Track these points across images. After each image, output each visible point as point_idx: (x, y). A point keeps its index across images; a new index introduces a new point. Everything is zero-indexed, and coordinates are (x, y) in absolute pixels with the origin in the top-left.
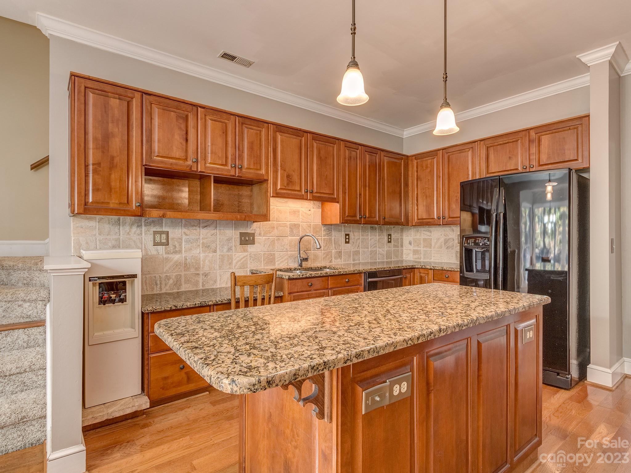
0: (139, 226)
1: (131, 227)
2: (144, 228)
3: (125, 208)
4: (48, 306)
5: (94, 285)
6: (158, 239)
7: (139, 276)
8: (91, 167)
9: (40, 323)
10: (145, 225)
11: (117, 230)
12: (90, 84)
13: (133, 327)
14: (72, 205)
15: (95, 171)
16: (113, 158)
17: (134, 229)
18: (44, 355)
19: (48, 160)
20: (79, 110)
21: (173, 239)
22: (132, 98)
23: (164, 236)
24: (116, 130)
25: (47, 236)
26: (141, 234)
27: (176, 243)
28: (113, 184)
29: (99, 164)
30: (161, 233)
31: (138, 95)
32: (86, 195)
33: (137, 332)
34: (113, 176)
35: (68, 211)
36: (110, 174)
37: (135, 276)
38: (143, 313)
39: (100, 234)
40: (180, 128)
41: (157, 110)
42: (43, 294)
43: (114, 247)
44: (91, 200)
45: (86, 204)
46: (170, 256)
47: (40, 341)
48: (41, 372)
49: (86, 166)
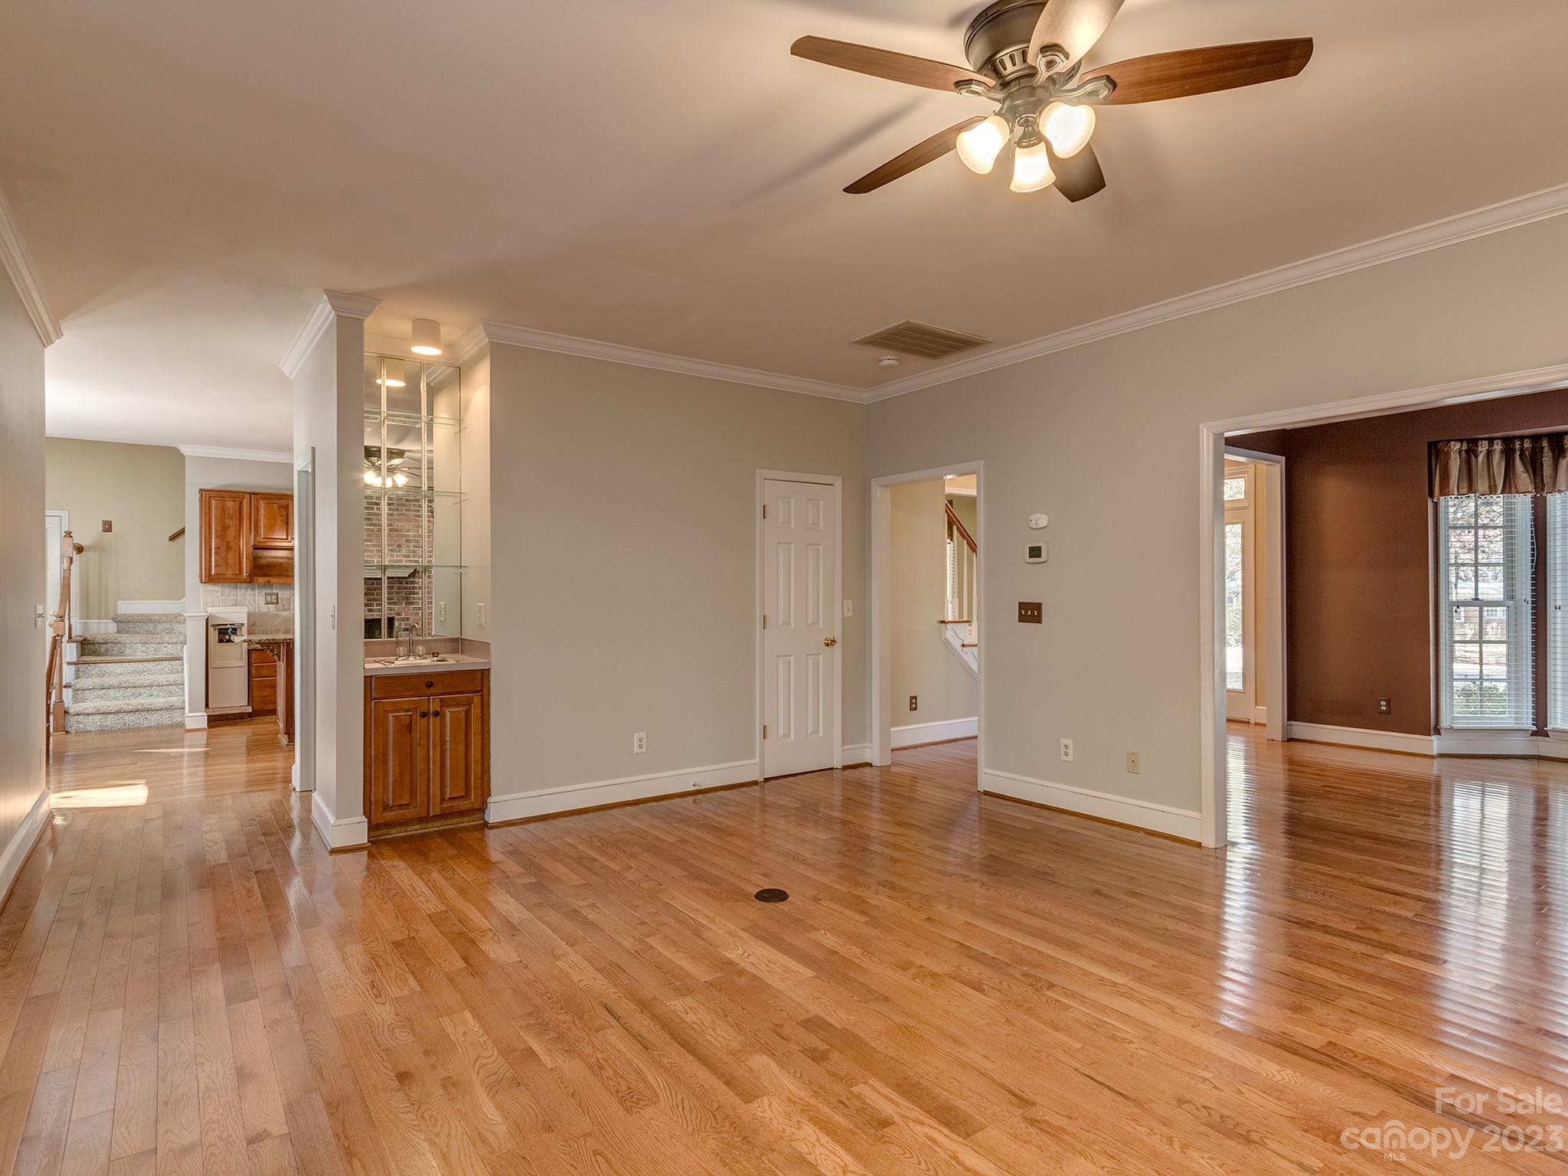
0: (253, 589)
1: (246, 591)
2: (257, 591)
3: (238, 577)
4: (185, 646)
5: (215, 629)
6: (269, 599)
7: (246, 625)
8: (213, 551)
9: (181, 659)
10: (258, 589)
11: (235, 593)
12: (213, 494)
13: (241, 660)
14: (201, 576)
15: (216, 553)
16: (228, 543)
17: (249, 591)
18: (183, 677)
19: (184, 531)
20: (205, 513)
21: (282, 599)
22: (243, 499)
23: (274, 597)
24: (231, 523)
25: (183, 596)
26: (255, 595)
27: (285, 602)
28: (229, 561)
29: (219, 548)
30: (271, 594)
31: (247, 496)
32: (210, 569)
33: (245, 663)
34: (229, 556)
35: (199, 579)
36: (227, 554)
37: (243, 624)
38: (249, 650)
39: (222, 595)
40: (282, 516)
41: (262, 504)
42: (181, 638)
43: (233, 605)
44: (213, 573)
45: (210, 576)
46: (280, 613)
47: (180, 670)
48: (181, 686)
49: (210, 550)
